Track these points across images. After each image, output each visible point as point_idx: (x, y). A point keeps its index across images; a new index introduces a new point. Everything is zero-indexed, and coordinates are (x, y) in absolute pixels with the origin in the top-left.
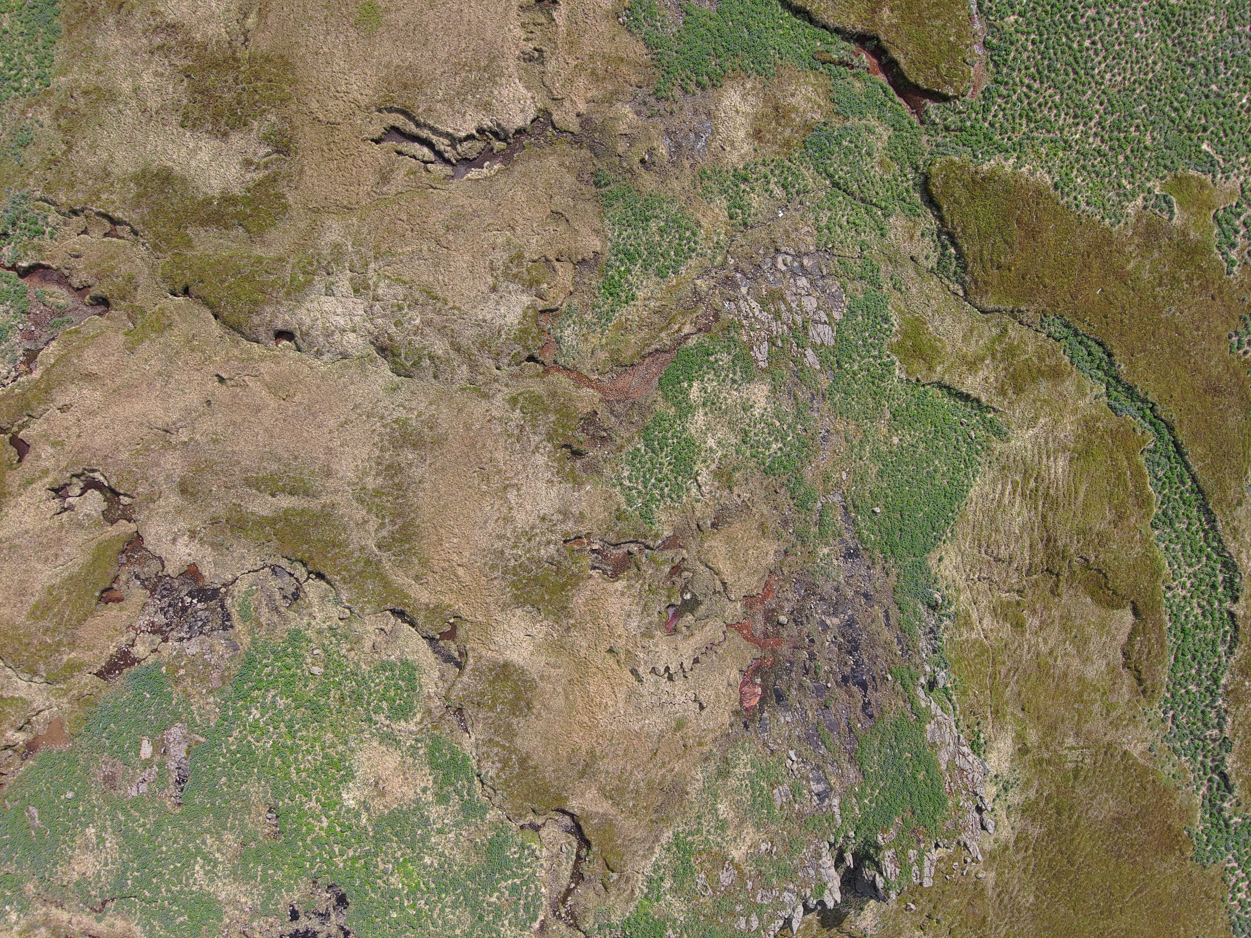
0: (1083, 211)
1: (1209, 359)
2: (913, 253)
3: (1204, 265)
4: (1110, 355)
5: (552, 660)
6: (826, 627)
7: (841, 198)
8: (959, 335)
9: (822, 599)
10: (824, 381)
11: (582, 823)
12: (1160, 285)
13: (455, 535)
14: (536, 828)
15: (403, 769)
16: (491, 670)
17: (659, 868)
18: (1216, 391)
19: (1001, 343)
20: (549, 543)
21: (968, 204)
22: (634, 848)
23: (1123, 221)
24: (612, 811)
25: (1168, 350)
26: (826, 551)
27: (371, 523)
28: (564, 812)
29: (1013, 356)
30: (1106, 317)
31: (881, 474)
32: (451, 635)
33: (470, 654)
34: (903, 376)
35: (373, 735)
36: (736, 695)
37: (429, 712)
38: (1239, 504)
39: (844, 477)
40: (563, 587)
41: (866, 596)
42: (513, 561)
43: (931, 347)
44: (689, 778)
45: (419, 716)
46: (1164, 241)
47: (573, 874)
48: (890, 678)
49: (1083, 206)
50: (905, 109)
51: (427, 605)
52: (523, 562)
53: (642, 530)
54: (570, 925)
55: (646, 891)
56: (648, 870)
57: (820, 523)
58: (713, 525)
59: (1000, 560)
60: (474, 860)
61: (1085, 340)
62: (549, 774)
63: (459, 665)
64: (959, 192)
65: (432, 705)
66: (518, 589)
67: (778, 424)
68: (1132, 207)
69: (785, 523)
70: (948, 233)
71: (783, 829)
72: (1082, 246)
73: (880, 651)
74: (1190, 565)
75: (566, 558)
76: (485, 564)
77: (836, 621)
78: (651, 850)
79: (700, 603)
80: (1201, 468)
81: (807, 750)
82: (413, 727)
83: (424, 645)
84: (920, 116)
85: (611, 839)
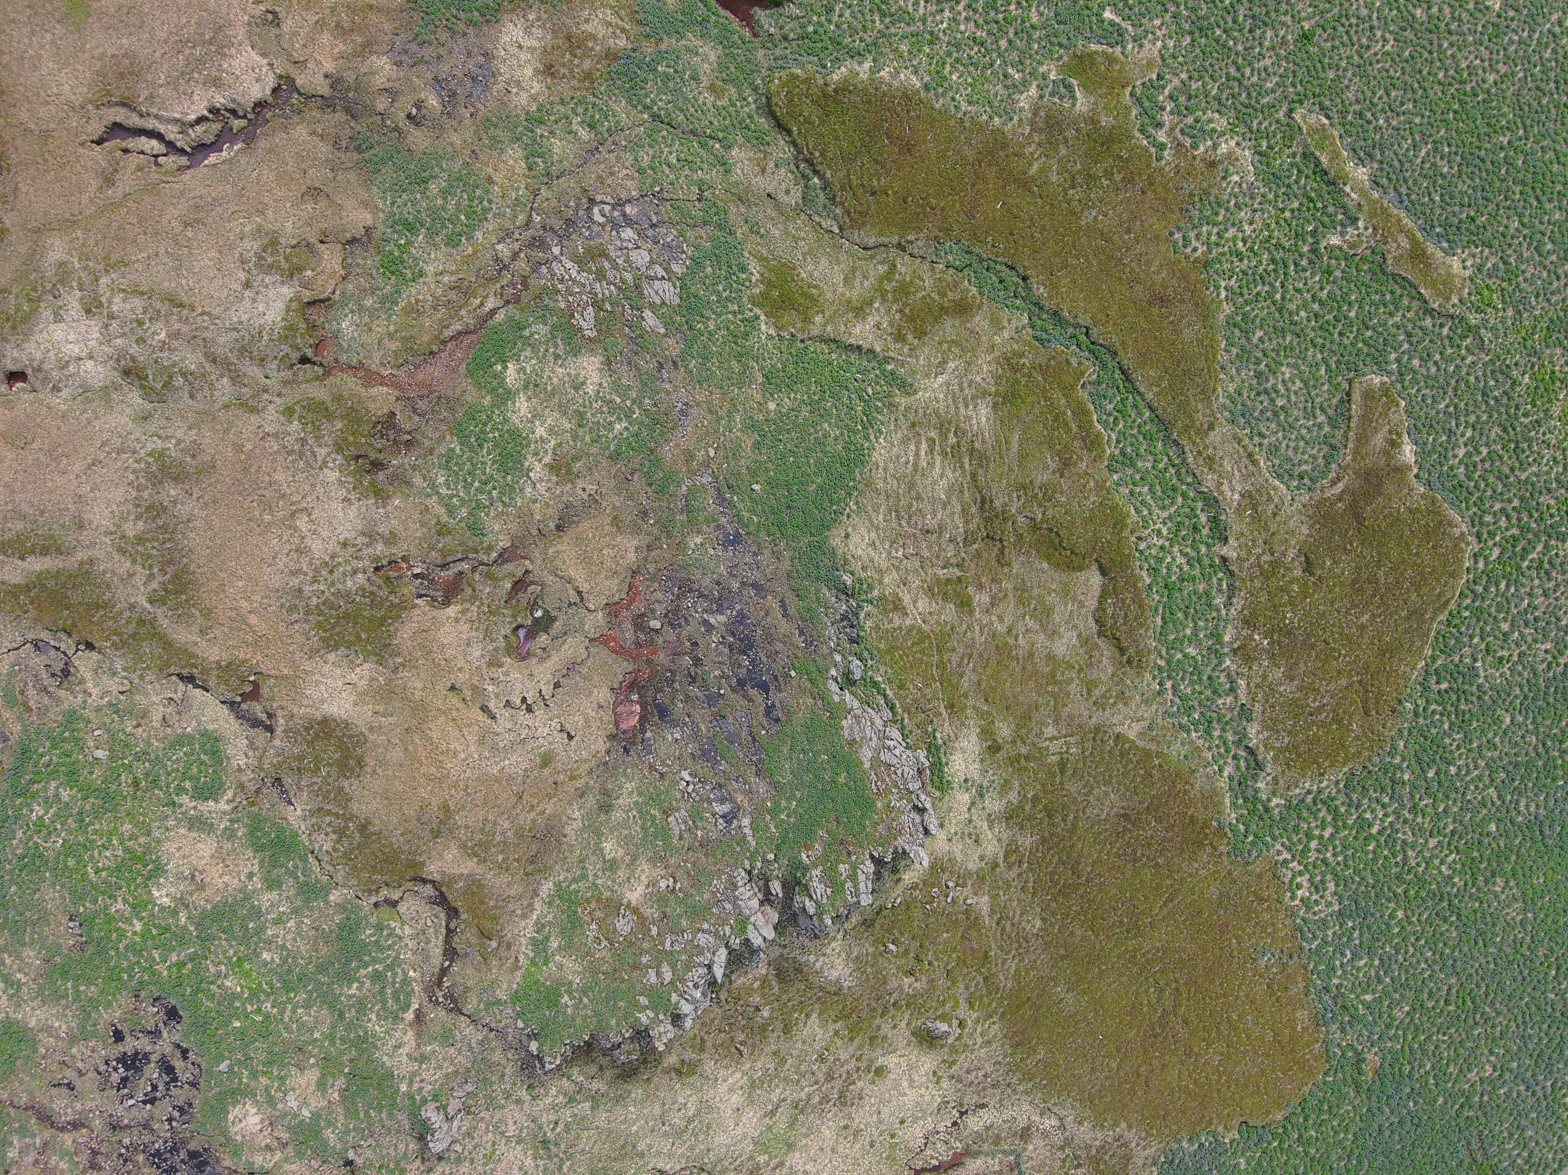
0: (965, 114)
1: (1148, 263)
2: (770, 189)
3: (1124, 154)
4: (1024, 279)
5: (380, 708)
6: (710, 627)
7: (665, 133)
8: (839, 279)
9: (701, 595)
10: (673, 347)
11: (444, 889)
12: (1073, 187)
13: (240, 578)
14: (394, 904)
15: (220, 856)
16: (307, 729)
17: (544, 926)
18: (1162, 301)
19: (890, 281)
20: (355, 572)
21: (823, 122)
22: (511, 907)
23: (1016, 118)
24: (479, 870)
25: (1095, 263)
26: (699, 540)
27: (138, 576)
28: (424, 881)
29: (907, 294)
30: (1012, 234)
31: (757, 446)
32: (254, 694)
33: (280, 713)
34: (772, 332)
35: (179, 821)
36: (607, 717)
37: (242, 787)
38: (1211, 427)
39: (712, 454)
40: (382, 621)
41: (755, 585)
42: (315, 599)
43: (804, 295)
44: (564, 818)
45: (230, 794)
46: (1071, 133)
47: (446, 950)
48: (793, 673)
49: (964, 106)
50: (735, 24)
51: (218, 663)
52: (328, 599)
53: (471, 544)
54: (451, 1010)
55: (532, 955)
56: (530, 932)
57: (687, 509)
58: (559, 528)
59: (928, 532)
60: (324, 950)
61: (992, 265)
62: (397, 839)
63: (270, 729)
64: (808, 109)
65: (245, 778)
66: (326, 631)
67: (618, 400)
68: (1024, 102)
69: (644, 514)
70: (806, 161)
71: (685, 861)
72: (970, 154)
73: (779, 646)
74: (1163, 508)
75: (380, 587)
76: (282, 606)
77: (722, 618)
78: (531, 907)
79: (555, 619)
80: (1157, 394)
81: (704, 768)
82: (223, 806)
83: (225, 711)
84: (752, 29)
85: (482, 902)
